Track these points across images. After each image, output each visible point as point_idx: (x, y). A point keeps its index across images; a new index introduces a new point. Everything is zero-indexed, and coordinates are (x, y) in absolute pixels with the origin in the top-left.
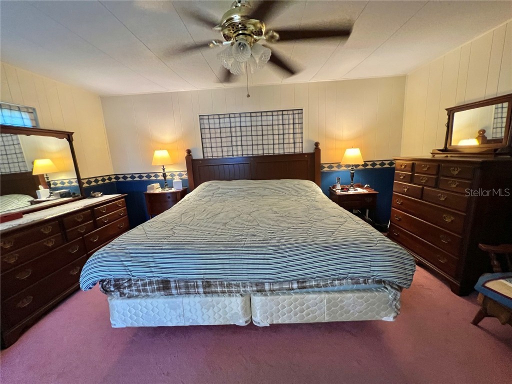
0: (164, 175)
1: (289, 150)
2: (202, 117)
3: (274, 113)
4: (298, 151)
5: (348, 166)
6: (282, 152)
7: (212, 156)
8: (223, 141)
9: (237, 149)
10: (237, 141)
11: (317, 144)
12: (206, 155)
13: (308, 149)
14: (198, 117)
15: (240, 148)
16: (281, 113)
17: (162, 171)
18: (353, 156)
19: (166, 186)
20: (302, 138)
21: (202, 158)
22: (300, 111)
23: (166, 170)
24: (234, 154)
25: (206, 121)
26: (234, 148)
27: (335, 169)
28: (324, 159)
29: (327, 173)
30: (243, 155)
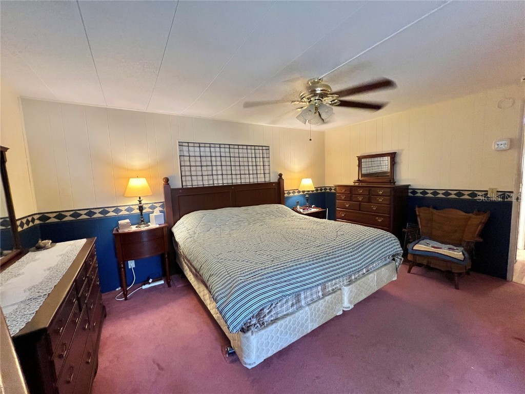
0: (141, 208)
1: (261, 179)
2: (181, 144)
3: (248, 147)
4: (267, 180)
5: (303, 192)
6: (255, 181)
7: (192, 185)
8: (203, 169)
9: (218, 178)
10: (217, 170)
11: (280, 175)
12: (184, 184)
13: (274, 179)
14: (178, 144)
15: (220, 177)
16: (253, 148)
17: (138, 203)
18: (308, 185)
19: (142, 221)
20: (269, 169)
21: (181, 187)
22: (267, 148)
23: (143, 202)
24: (215, 183)
25: (185, 149)
26: (215, 177)
27: (291, 194)
28: (288, 186)
29: (288, 198)
30: (223, 184)
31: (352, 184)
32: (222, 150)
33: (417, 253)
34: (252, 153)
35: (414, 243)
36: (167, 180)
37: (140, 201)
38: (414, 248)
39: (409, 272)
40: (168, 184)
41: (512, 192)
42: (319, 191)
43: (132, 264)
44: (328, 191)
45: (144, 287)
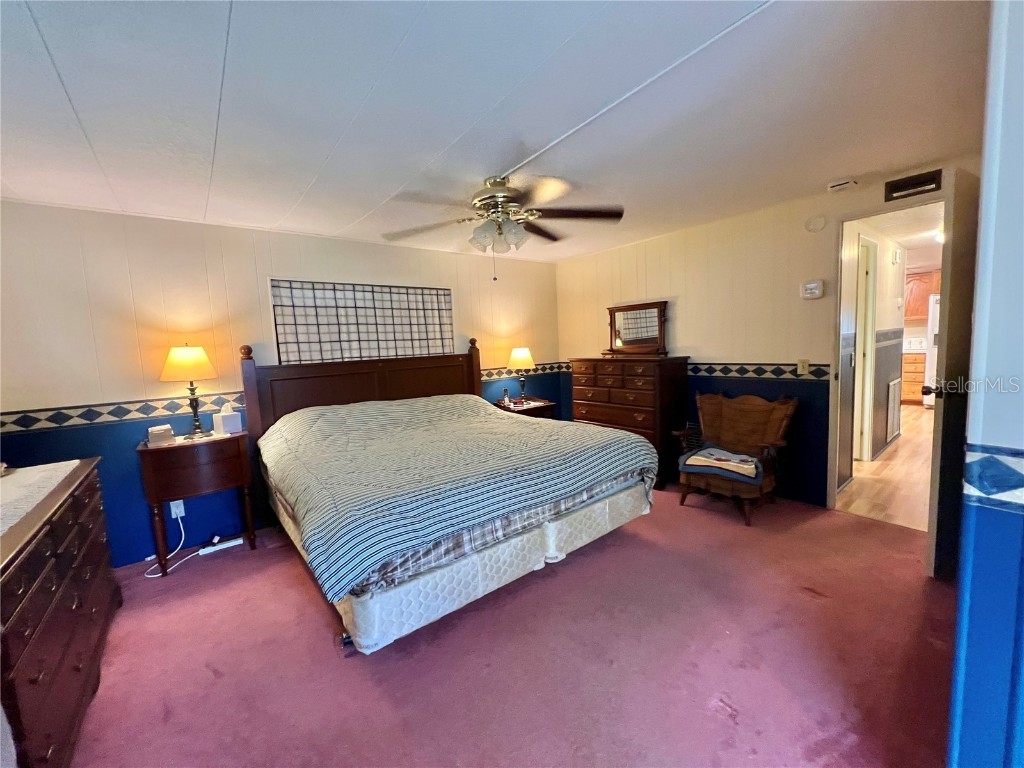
0: (195, 404)
1: (436, 350)
2: (276, 283)
3: (410, 291)
4: (447, 351)
5: (518, 371)
6: (425, 352)
7: (300, 360)
8: (321, 331)
9: (350, 346)
10: (349, 333)
11: (473, 342)
12: (283, 358)
13: (460, 348)
14: (269, 283)
15: (355, 345)
16: (419, 291)
17: (188, 393)
18: (523, 359)
19: (198, 427)
20: (452, 331)
22: (447, 292)
23: (198, 392)
24: (345, 356)
25: (285, 292)
26: (345, 345)
27: (495, 377)
28: (486, 362)
29: (488, 383)
30: (361, 357)
31: (601, 357)
32: (359, 295)
33: (691, 470)
34: (416, 302)
35: (689, 454)
36: (248, 352)
37: (192, 391)
38: (688, 462)
39: (682, 503)
40: (251, 358)
41: (828, 366)
42: (548, 371)
43: (177, 509)
44: (564, 370)
45: (202, 552)
